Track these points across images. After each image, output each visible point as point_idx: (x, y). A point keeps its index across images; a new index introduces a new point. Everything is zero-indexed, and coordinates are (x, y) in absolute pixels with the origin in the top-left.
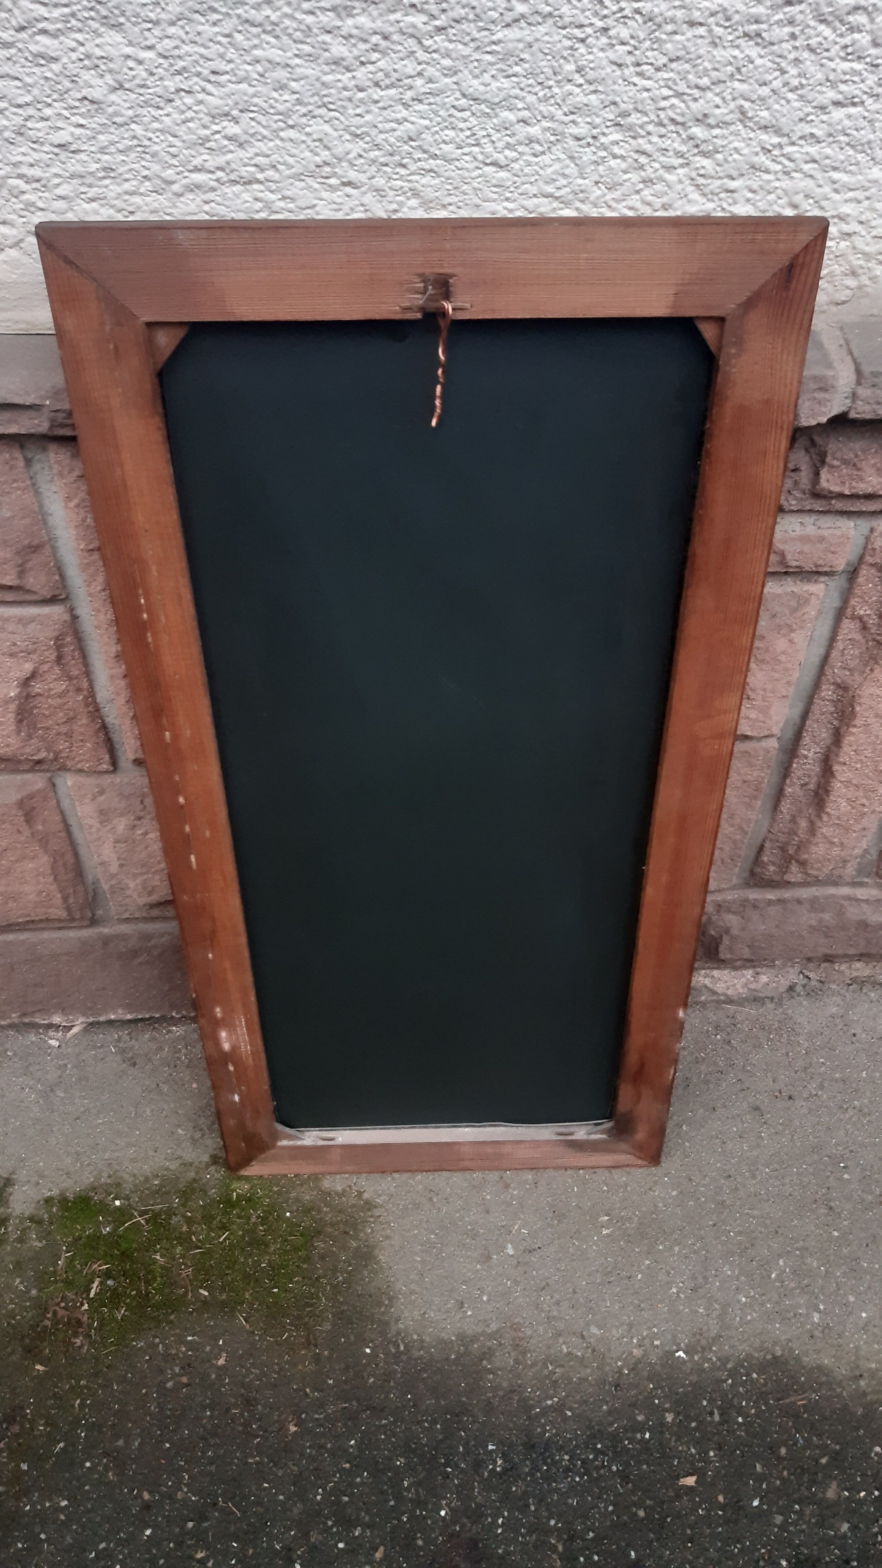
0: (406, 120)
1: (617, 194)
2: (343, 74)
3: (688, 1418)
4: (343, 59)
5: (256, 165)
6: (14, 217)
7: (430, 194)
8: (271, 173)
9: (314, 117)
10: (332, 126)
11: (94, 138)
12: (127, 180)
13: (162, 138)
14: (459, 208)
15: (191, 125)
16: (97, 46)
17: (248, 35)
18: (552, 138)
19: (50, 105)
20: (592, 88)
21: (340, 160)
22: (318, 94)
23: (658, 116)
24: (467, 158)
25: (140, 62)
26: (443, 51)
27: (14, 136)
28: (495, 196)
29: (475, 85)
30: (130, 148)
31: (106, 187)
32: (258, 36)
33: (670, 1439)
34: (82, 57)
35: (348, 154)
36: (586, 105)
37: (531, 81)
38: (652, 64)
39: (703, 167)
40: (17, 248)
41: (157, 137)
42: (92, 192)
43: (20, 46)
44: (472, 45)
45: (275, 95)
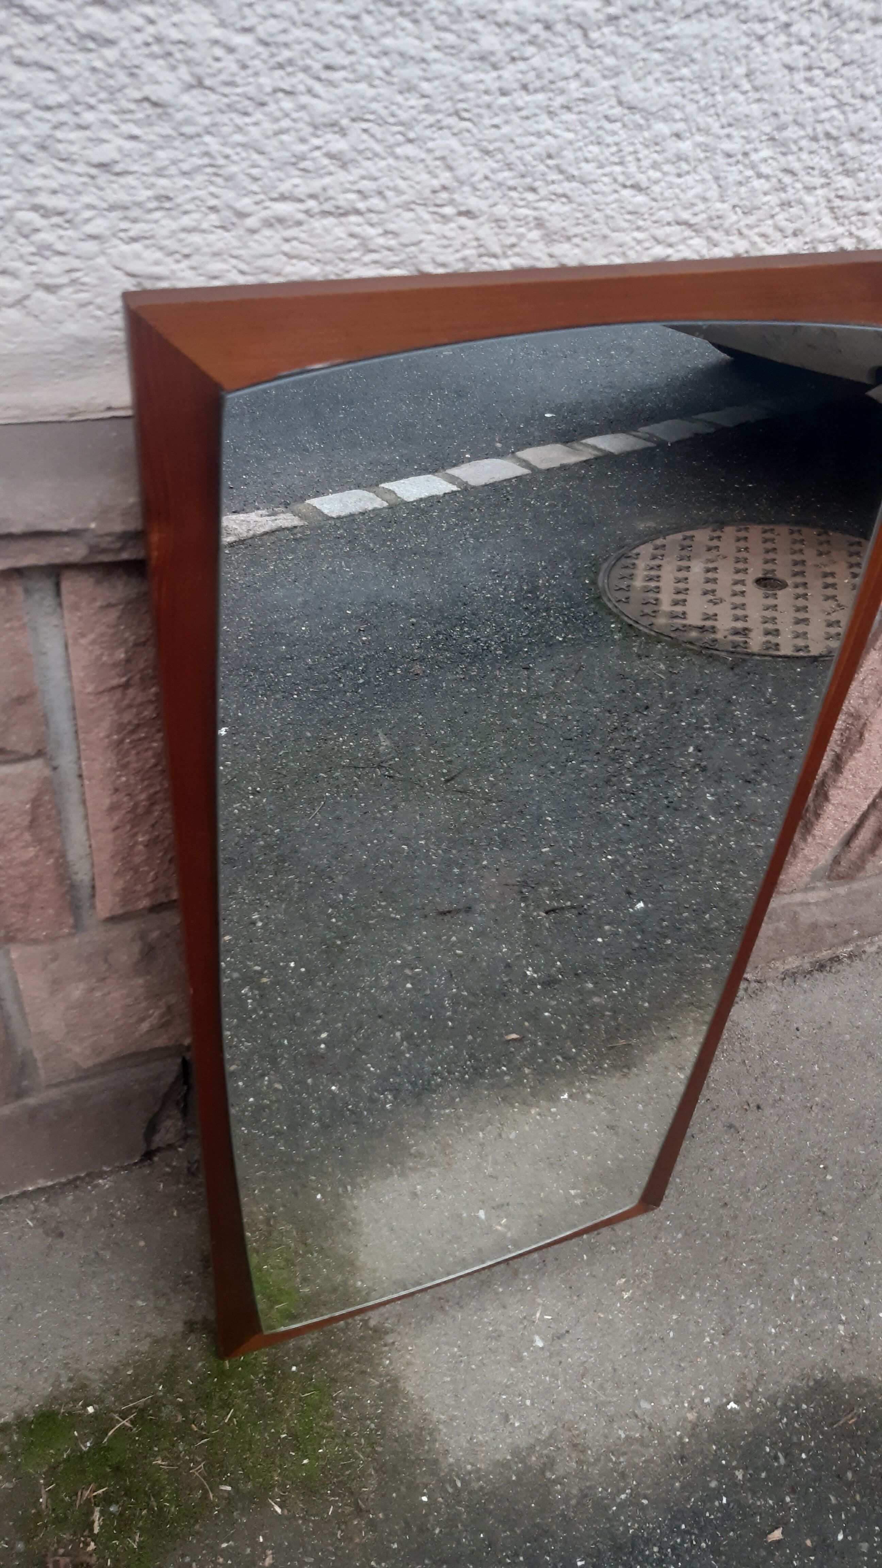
0: (549, 133)
1: (751, 220)
2: (487, 72)
3: (757, 1470)
4: (492, 53)
5: (359, 192)
6: (18, 264)
7: (555, 223)
8: (376, 202)
9: (441, 128)
10: (460, 140)
11: (149, 154)
12: (186, 213)
13: (244, 154)
14: (585, 239)
15: (285, 137)
16: (175, 25)
17: (381, 18)
18: (702, 155)
19: (91, 107)
20: (757, 96)
21: (461, 183)
22: (451, 99)
23: (814, 129)
24: (605, 179)
25: (231, 50)
26: (609, 47)
27: (34, 150)
28: (626, 225)
29: (633, 91)
30: (198, 169)
31: (156, 222)
32: (391, 19)
33: (746, 1497)
34: (150, 40)
35: (473, 175)
36: (747, 116)
37: (696, 87)
38: (823, 68)
39: (844, 188)
40: (19, 307)
41: (238, 154)
42: (136, 230)
43: (61, 20)
44: (644, 40)
45: (399, 99)
